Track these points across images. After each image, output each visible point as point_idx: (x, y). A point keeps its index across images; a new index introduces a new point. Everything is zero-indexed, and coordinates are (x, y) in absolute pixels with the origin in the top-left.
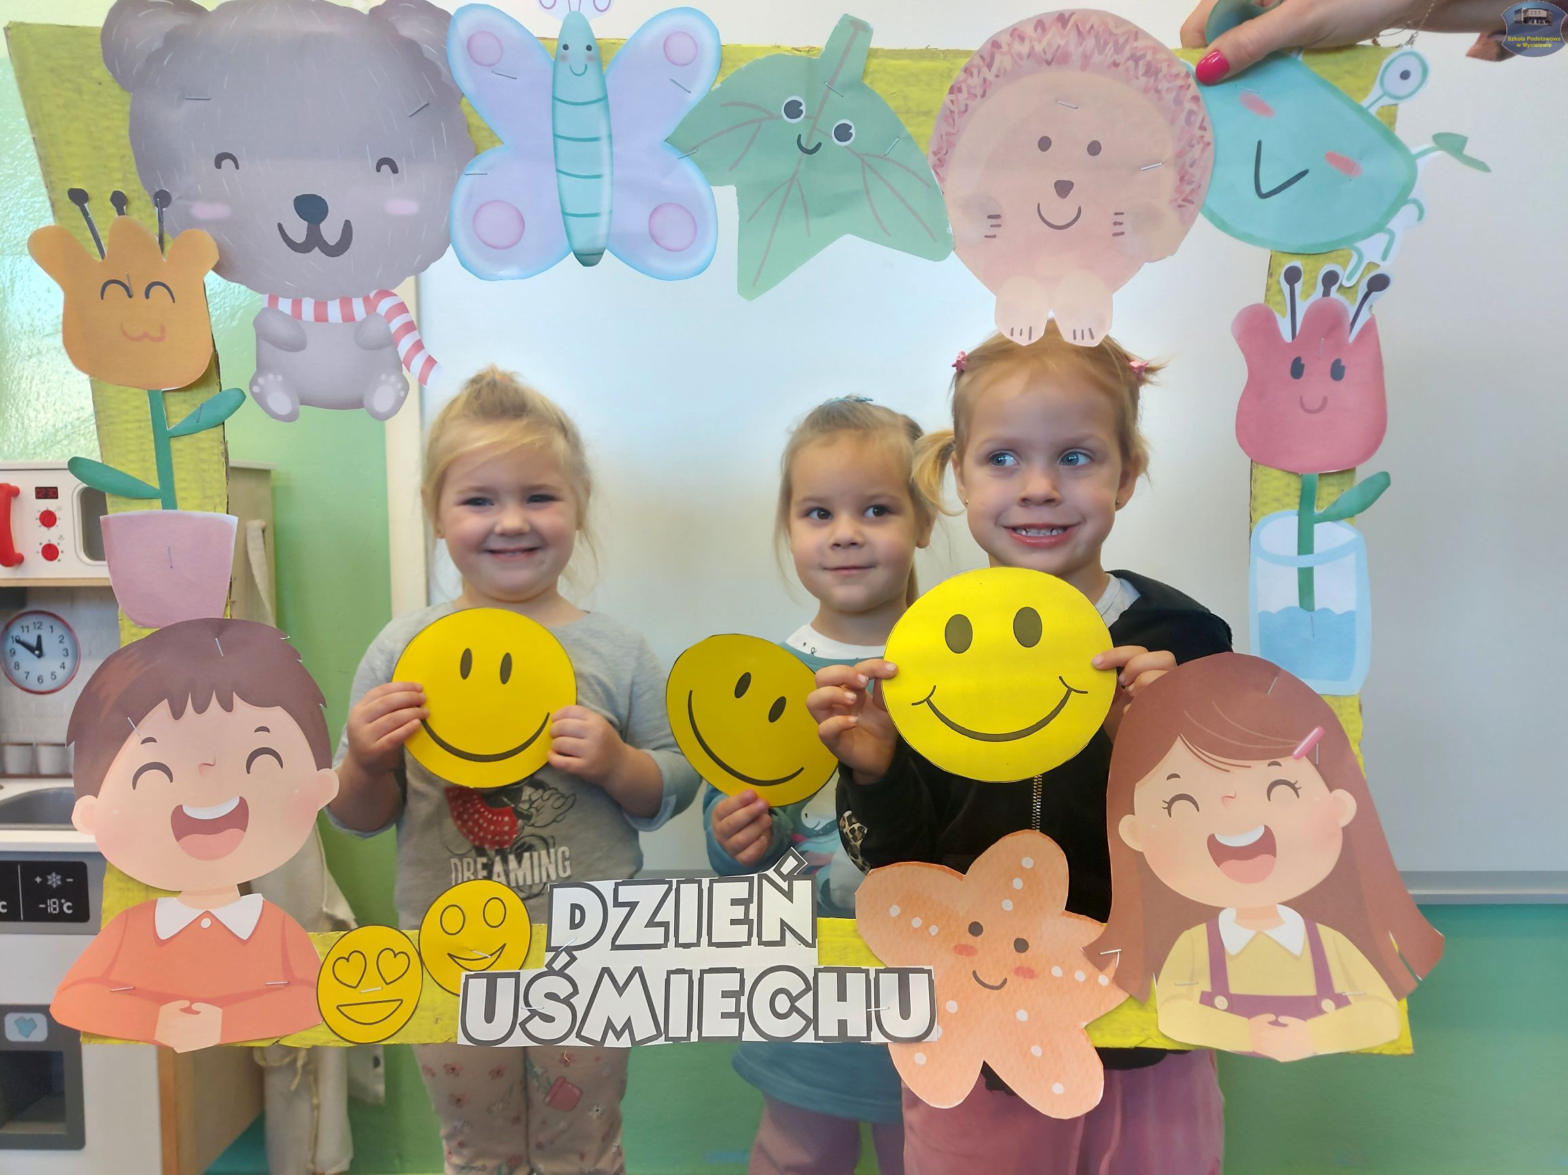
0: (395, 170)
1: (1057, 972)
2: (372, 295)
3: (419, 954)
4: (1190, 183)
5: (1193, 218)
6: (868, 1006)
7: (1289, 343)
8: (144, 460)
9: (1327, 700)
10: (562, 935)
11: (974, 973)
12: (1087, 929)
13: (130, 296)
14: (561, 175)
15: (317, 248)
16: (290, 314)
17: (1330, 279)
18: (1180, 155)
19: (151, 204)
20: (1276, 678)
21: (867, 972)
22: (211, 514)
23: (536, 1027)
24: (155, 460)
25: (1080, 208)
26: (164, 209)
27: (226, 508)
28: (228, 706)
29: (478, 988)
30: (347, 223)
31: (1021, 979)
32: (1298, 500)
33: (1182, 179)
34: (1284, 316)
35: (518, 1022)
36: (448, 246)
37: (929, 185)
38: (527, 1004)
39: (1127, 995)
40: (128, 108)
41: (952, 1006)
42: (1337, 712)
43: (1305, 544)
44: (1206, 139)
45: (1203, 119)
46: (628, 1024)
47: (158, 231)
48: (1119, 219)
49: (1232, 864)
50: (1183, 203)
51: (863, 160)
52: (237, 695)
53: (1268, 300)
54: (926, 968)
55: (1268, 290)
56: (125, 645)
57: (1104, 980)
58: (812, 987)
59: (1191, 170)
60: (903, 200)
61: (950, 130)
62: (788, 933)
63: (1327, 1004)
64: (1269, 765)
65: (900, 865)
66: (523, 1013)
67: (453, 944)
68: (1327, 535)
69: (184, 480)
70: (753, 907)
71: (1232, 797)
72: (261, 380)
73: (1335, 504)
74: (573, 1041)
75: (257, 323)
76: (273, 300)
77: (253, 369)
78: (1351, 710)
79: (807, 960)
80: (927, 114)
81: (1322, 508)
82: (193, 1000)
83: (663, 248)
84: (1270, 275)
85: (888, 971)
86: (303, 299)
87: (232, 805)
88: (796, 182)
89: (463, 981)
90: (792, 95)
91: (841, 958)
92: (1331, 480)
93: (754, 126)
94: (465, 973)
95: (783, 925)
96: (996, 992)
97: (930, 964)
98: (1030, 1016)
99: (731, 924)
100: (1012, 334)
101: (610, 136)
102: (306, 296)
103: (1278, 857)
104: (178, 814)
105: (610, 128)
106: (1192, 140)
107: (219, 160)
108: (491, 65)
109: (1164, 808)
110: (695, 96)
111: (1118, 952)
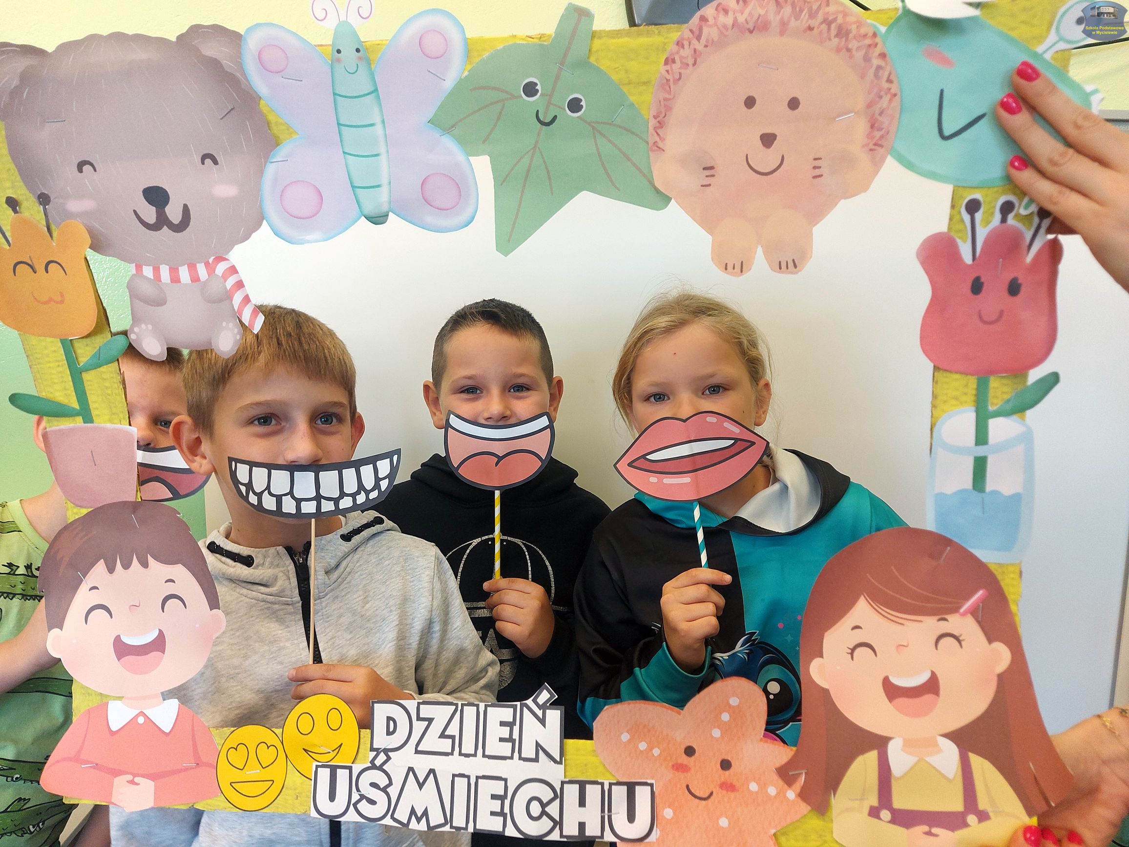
0: (215, 162)
2: (211, 260)
3: (284, 747)
4: (880, 129)
5: (883, 160)
6: (603, 811)
7: (969, 266)
8: (66, 389)
9: (993, 568)
10: (381, 740)
13: (35, 272)
14: (348, 156)
15: (165, 227)
16: (152, 278)
17: (1008, 208)
18: (870, 105)
19: (36, 204)
20: (949, 548)
21: (603, 784)
22: (118, 426)
23: (363, 807)
24: (73, 389)
25: (783, 157)
26: (47, 207)
28: (145, 565)
29: (324, 775)
30: (186, 207)
32: (973, 398)
33: (872, 126)
34: (965, 241)
35: (352, 803)
38: (358, 790)
42: (999, 577)
43: (981, 437)
44: (893, 91)
45: (890, 74)
46: (425, 813)
47: (45, 222)
48: (817, 163)
49: (902, 701)
50: (874, 147)
51: (593, 127)
52: (151, 556)
53: (951, 228)
55: (951, 219)
56: (71, 521)
58: (559, 796)
59: (880, 118)
61: (667, 96)
62: (541, 753)
63: (972, 819)
64: (939, 620)
66: (355, 797)
67: (307, 741)
68: (999, 428)
69: (95, 402)
70: (516, 729)
71: (905, 646)
72: (137, 329)
73: (1008, 401)
75: (130, 287)
76: (139, 268)
78: (1012, 576)
79: (555, 774)
80: (645, 83)
81: (996, 405)
82: (135, 775)
83: (435, 208)
84: (953, 206)
86: (161, 266)
87: (153, 635)
88: (537, 150)
89: (314, 769)
90: (528, 77)
91: (583, 773)
92: (1005, 381)
93: (500, 105)
94: (315, 763)
95: (537, 744)
99: (500, 741)
100: (726, 269)
101: (383, 122)
102: (162, 264)
103: (941, 696)
104: (118, 641)
105: (383, 115)
106: (880, 92)
107: (80, 166)
108: (279, 72)
109: (848, 653)
110: (449, 83)
111: (804, 772)
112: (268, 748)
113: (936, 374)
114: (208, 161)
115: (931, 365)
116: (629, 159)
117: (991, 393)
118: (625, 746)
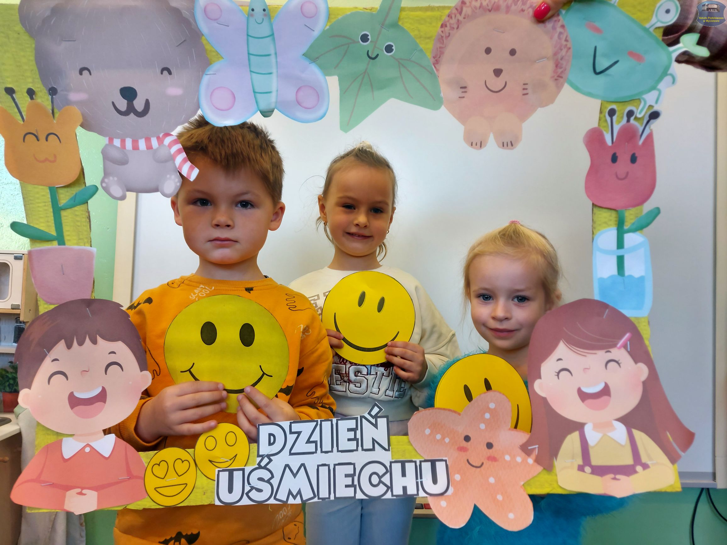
0: (170, 73)
1: (507, 458)
2: (161, 136)
3: (195, 461)
4: (561, 68)
5: (562, 86)
6: (417, 478)
7: (610, 147)
8: (48, 222)
10: (265, 449)
11: (468, 461)
12: (522, 436)
13: (38, 140)
14: (252, 73)
15: (132, 113)
16: (120, 147)
17: (630, 114)
18: (555, 54)
19: (47, 94)
20: (607, 310)
21: (415, 462)
22: (82, 247)
23: (254, 495)
24: (53, 222)
25: (506, 82)
27: (90, 244)
28: (94, 342)
29: (224, 476)
30: (147, 100)
31: (490, 462)
32: (616, 223)
33: (557, 66)
34: (607, 133)
35: (245, 493)
37: (431, 73)
38: (249, 483)
39: (542, 468)
41: (457, 477)
43: (620, 244)
44: (568, 46)
45: (567, 37)
46: (299, 492)
47: (50, 108)
48: (525, 87)
49: (589, 401)
50: (557, 78)
51: (399, 63)
52: (99, 336)
53: (600, 125)
54: (444, 458)
55: (600, 120)
56: (42, 313)
57: (530, 461)
58: (389, 471)
59: (561, 62)
60: (418, 81)
61: (442, 46)
62: (376, 445)
63: (639, 468)
64: (606, 352)
65: (429, 410)
66: (247, 488)
67: (211, 455)
68: (631, 239)
69: (68, 231)
70: (358, 432)
71: (588, 369)
72: (106, 180)
73: (633, 224)
75: (103, 152)
76: (111, 140)
77: (102, 175)
78: (644, 324)
79: (386, 457)
80: (429, 38)
81: (628, 226)
82: (83, 488)
83: (303, 107)
84: (601, 112)
85: (426, 461)
86: (126, 139)
87: (98, 391)
88: (367, 73)
89: (217, 473)
90: (364, 31)
91: (403, 456)
93: (346, 47)
94: (217, 469)
95: (374, 440)
96: (478, 469)
97: (446, 457)
98: (495, 480)
99: (348, 441)
100: (472, 145)
103: (612, 396)
104: (72, 396)
105: (276, 50)
106: (561, 47)
107: (81, 71)
108: (215, 20)
109: (555, 375)
110: (317, 33)
111: (537, 446)
112: (182, 462)
113: (594, 209)
118: (428, 437)
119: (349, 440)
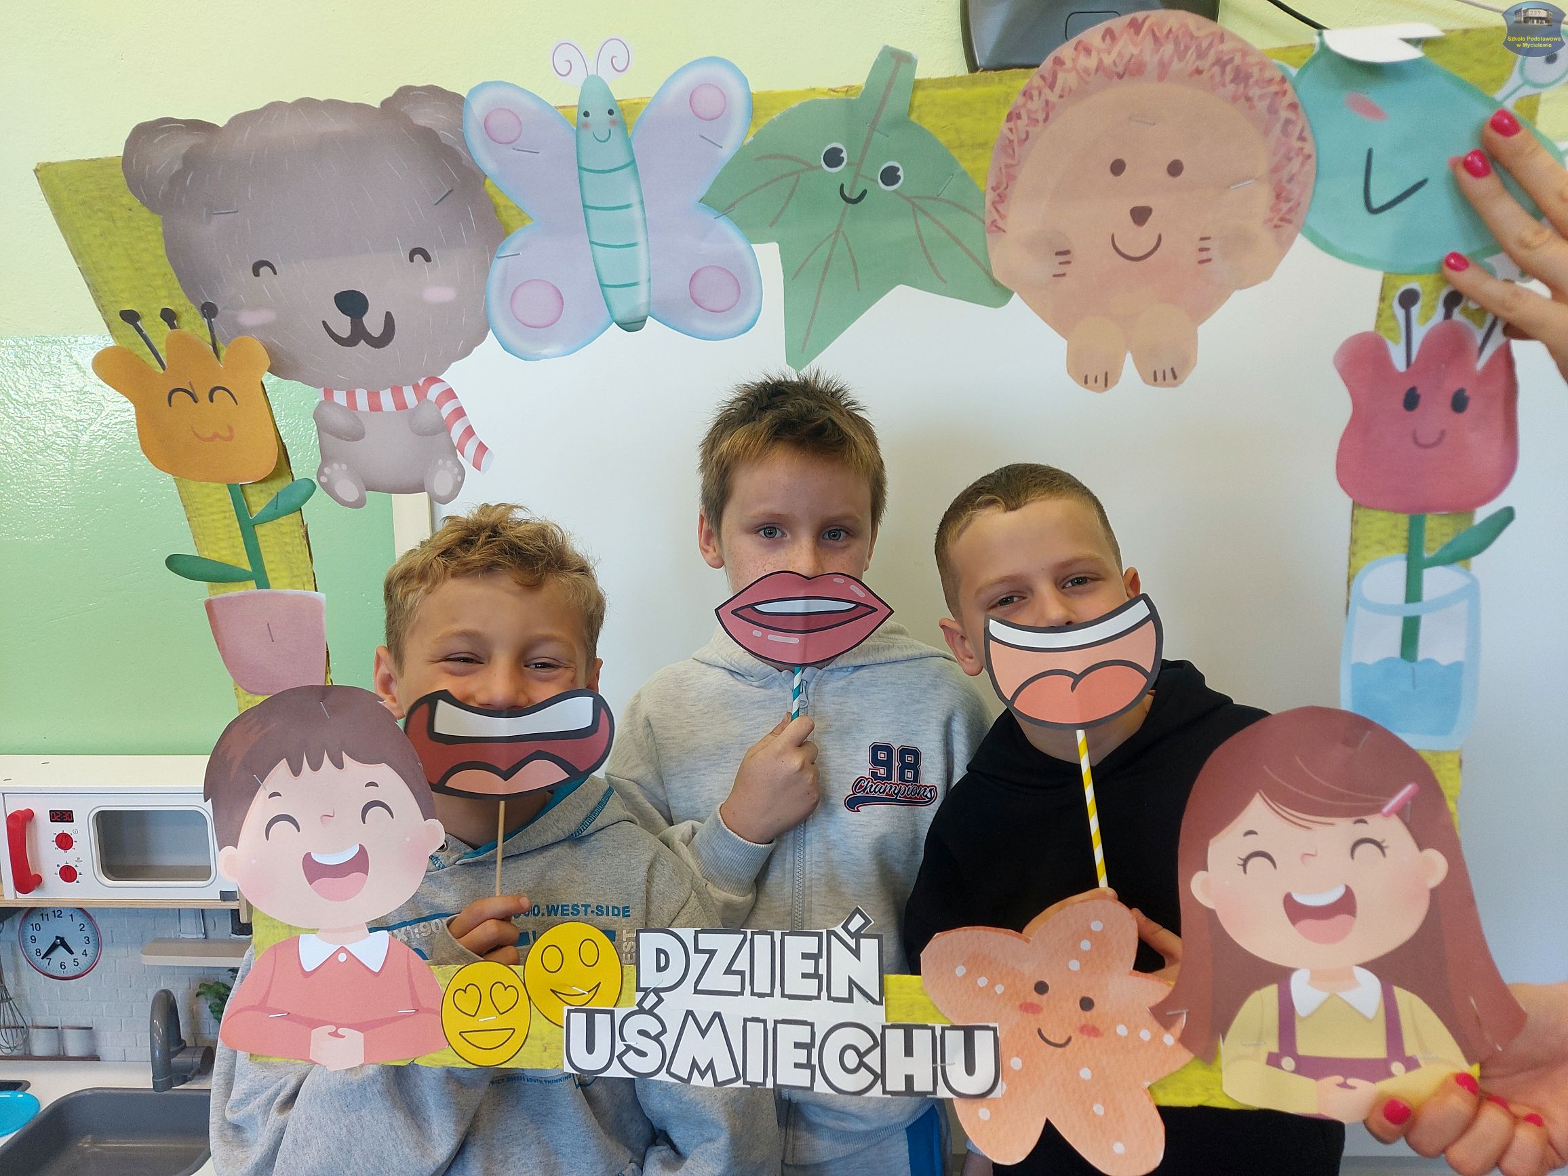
0: (427, 258)
1: (1122, 1030)
2: (421, 382)
3: (526, 988)
4: (1288, 200)
5: (1290, 240)
6: (934, 1061)
7: (1401, 374)
8: (233, 546)
9: (1425, 756)
10: (650, 978)
11: (1039, 1031)
12: (1155, 988)
13: (196, 402)
14: (595, 246)
15: (362, 341)
16: (346, 406)
18: (1275, 170)
19: (200, 316)
20: (1368, 732)
21: (933, 1029)
22: (301, 591)
23: (631, 1059)
24: (243, 546)
25: (1160, 235)
26: (213, 320)
27: (314, 585)
28: (339, 765)
29: (579, 1021)
30: (389, 316)
31: (1085, 1037)
32: (1405, 542)
33: (1278, 196)
34: (1397, 343)
35: (616, 1055)
36: (489, 330)
38: (623, 1039)
39: (1192, 1055)
40: (160, 229)
41: (1016, 1063)
42: (1434, 768)
43: (1413, 592)
44: (1306, 151)
45: (1302, 130)
46: (711, 1066)
47: (210, 341)
48: (1205, 244)
49: (1309, 924)
50: (1280, 223)
51: (913, 204)
52: (346, 753)
53: (1380, 326)
54: (991, 1025)
55: (1379, 315)
56: (244, 711)
57: (1169, 1039)
58: (879, 1043)
59: (1289, 186)
61: (1010, 161)
62: (855, 991)
63: (1397, 1067)
64: (1356, 822)
65: (966, 930)
66: (620, 1047)
67: (555, 980)
68: (1436, 580)
69: (272, 562)
70: (823, 962)
71: (1312, 855)
72: (327, 470)
73: (1449, 546)
74: (663, 1076)
75: (318, 416)
76: (328, 393)
78: (1450, 766)
79: (874, 1017)
80: (982, 145)
81: (1434, 549)
82: (338, 1026)
83: (707, 310)
84: (1382, 299)
85: (954, 1028)
86: (357, 391)
87: (351, 853)
88: (841, 234)
89: (565, 1015)
90: (831, 142)
91: (908, 1016)
92: (1445, 520)
93: (792, 179)
94: (567, 1007)
95: (851, 981)
96: (1060, 1050)
97: (996, 1022)
98: (1093, 1076)
99: (802, 977)
100: (1086, 382)
101: (642, 202)
102: (359, 387)
103: (1358, 918)
104: (308, 861)
105: (641, 195)
106: (1289, 153)
107: (256, 268)
108: (510, 143)
109: (1239, 865)
110: (727, 151)
111: (1185, 1011)
112: (505, 990)
113: (1355, 512)
114: (418, 258)
115: (1348, 501)
116: (959, 243)
117: (1427, 535)
118: (960, 982)
119: (804, 976)
